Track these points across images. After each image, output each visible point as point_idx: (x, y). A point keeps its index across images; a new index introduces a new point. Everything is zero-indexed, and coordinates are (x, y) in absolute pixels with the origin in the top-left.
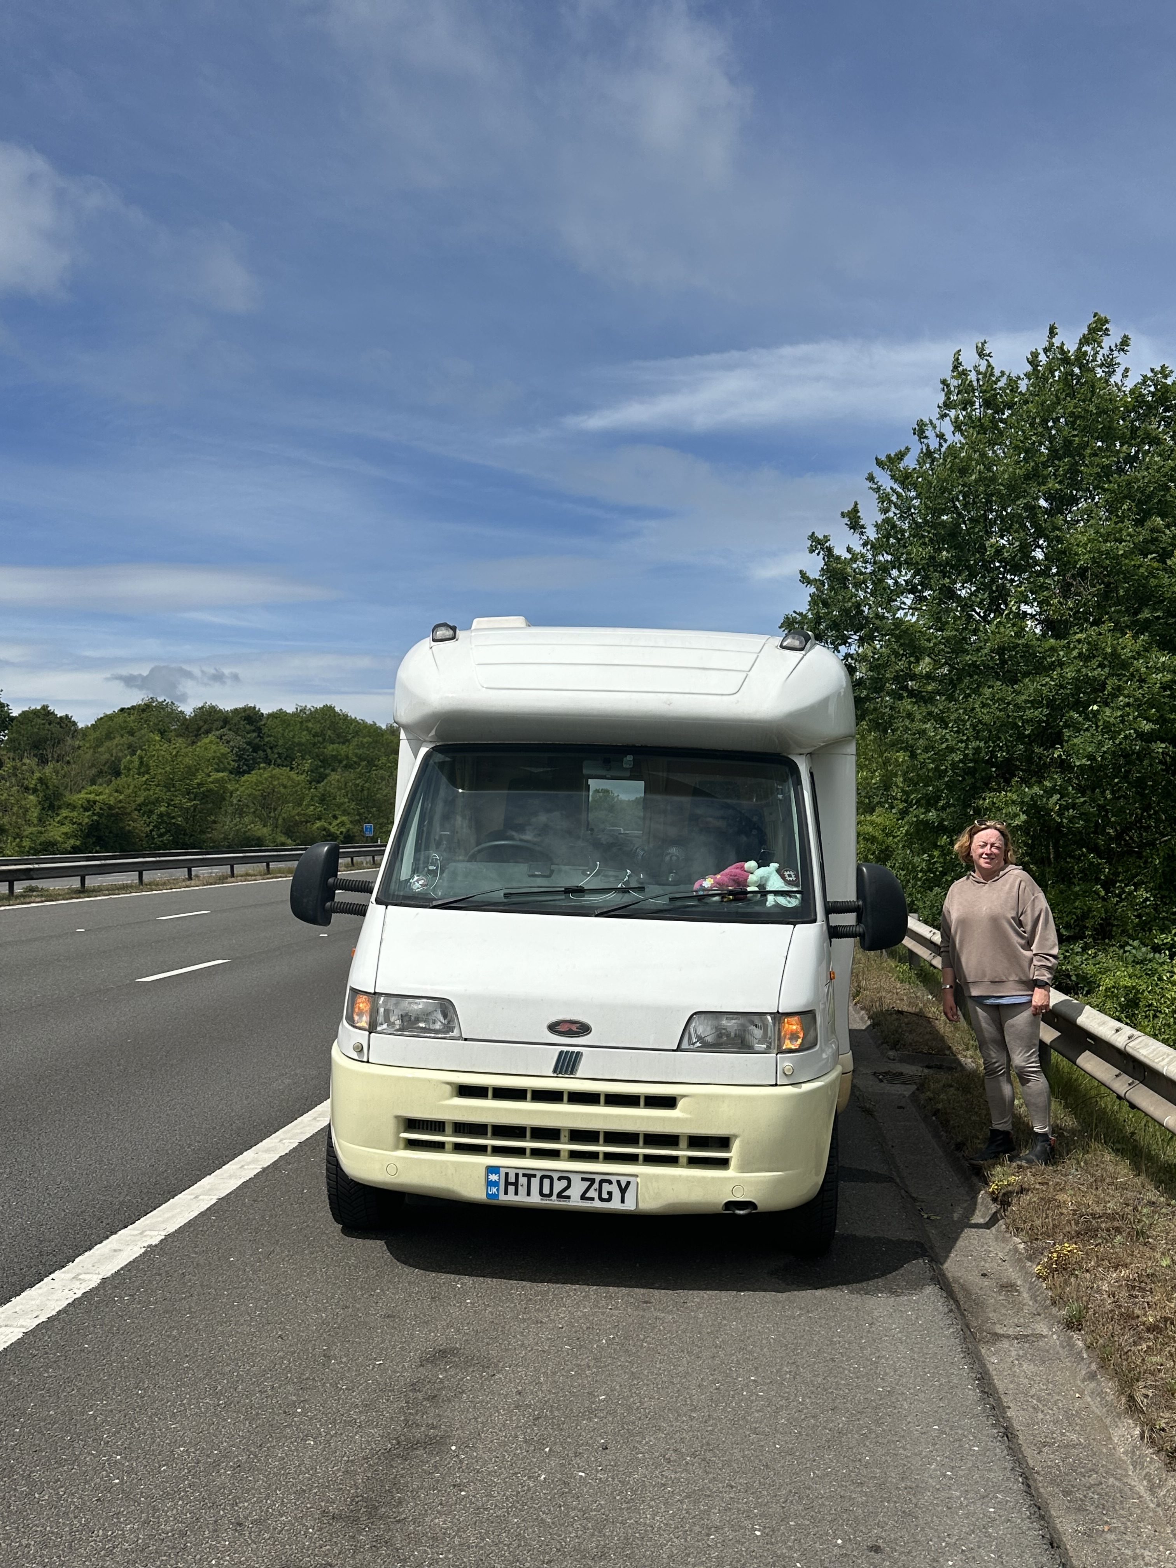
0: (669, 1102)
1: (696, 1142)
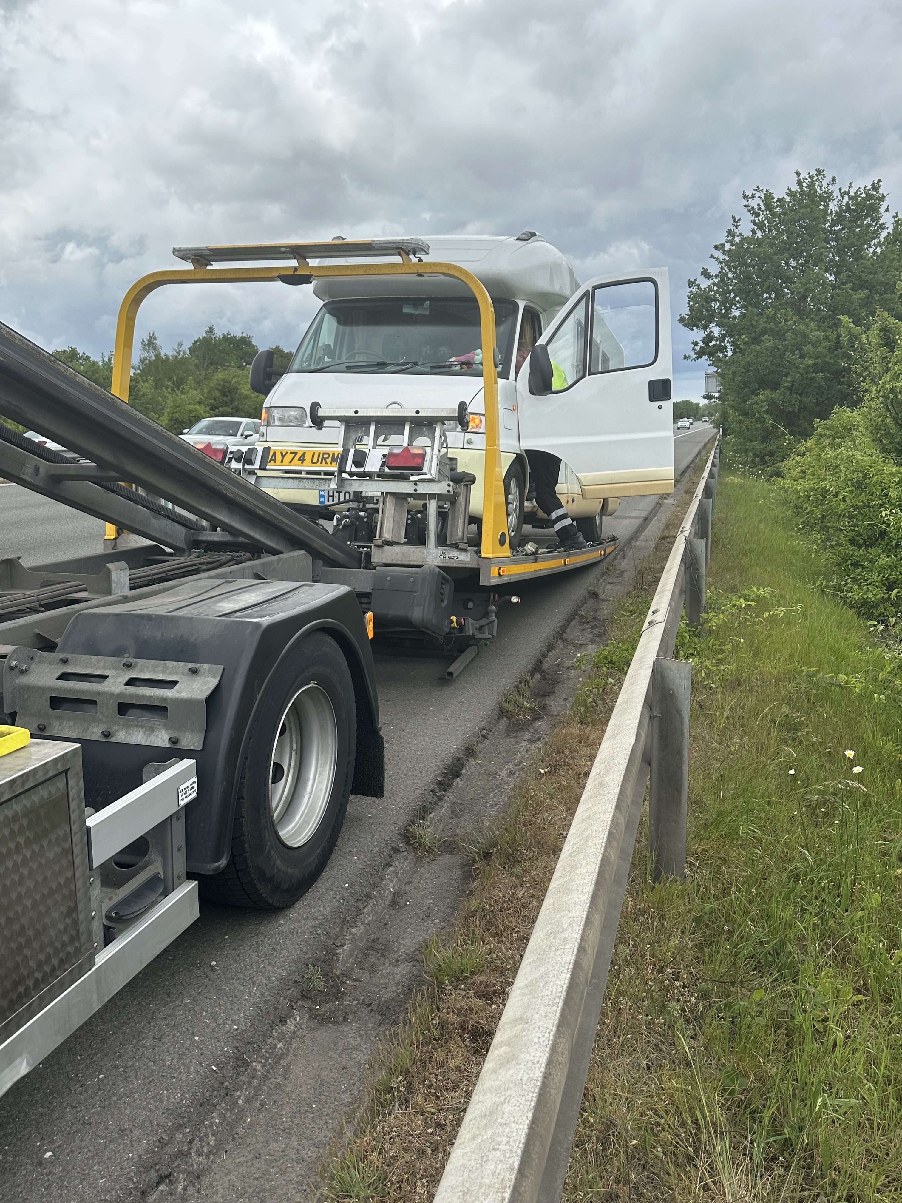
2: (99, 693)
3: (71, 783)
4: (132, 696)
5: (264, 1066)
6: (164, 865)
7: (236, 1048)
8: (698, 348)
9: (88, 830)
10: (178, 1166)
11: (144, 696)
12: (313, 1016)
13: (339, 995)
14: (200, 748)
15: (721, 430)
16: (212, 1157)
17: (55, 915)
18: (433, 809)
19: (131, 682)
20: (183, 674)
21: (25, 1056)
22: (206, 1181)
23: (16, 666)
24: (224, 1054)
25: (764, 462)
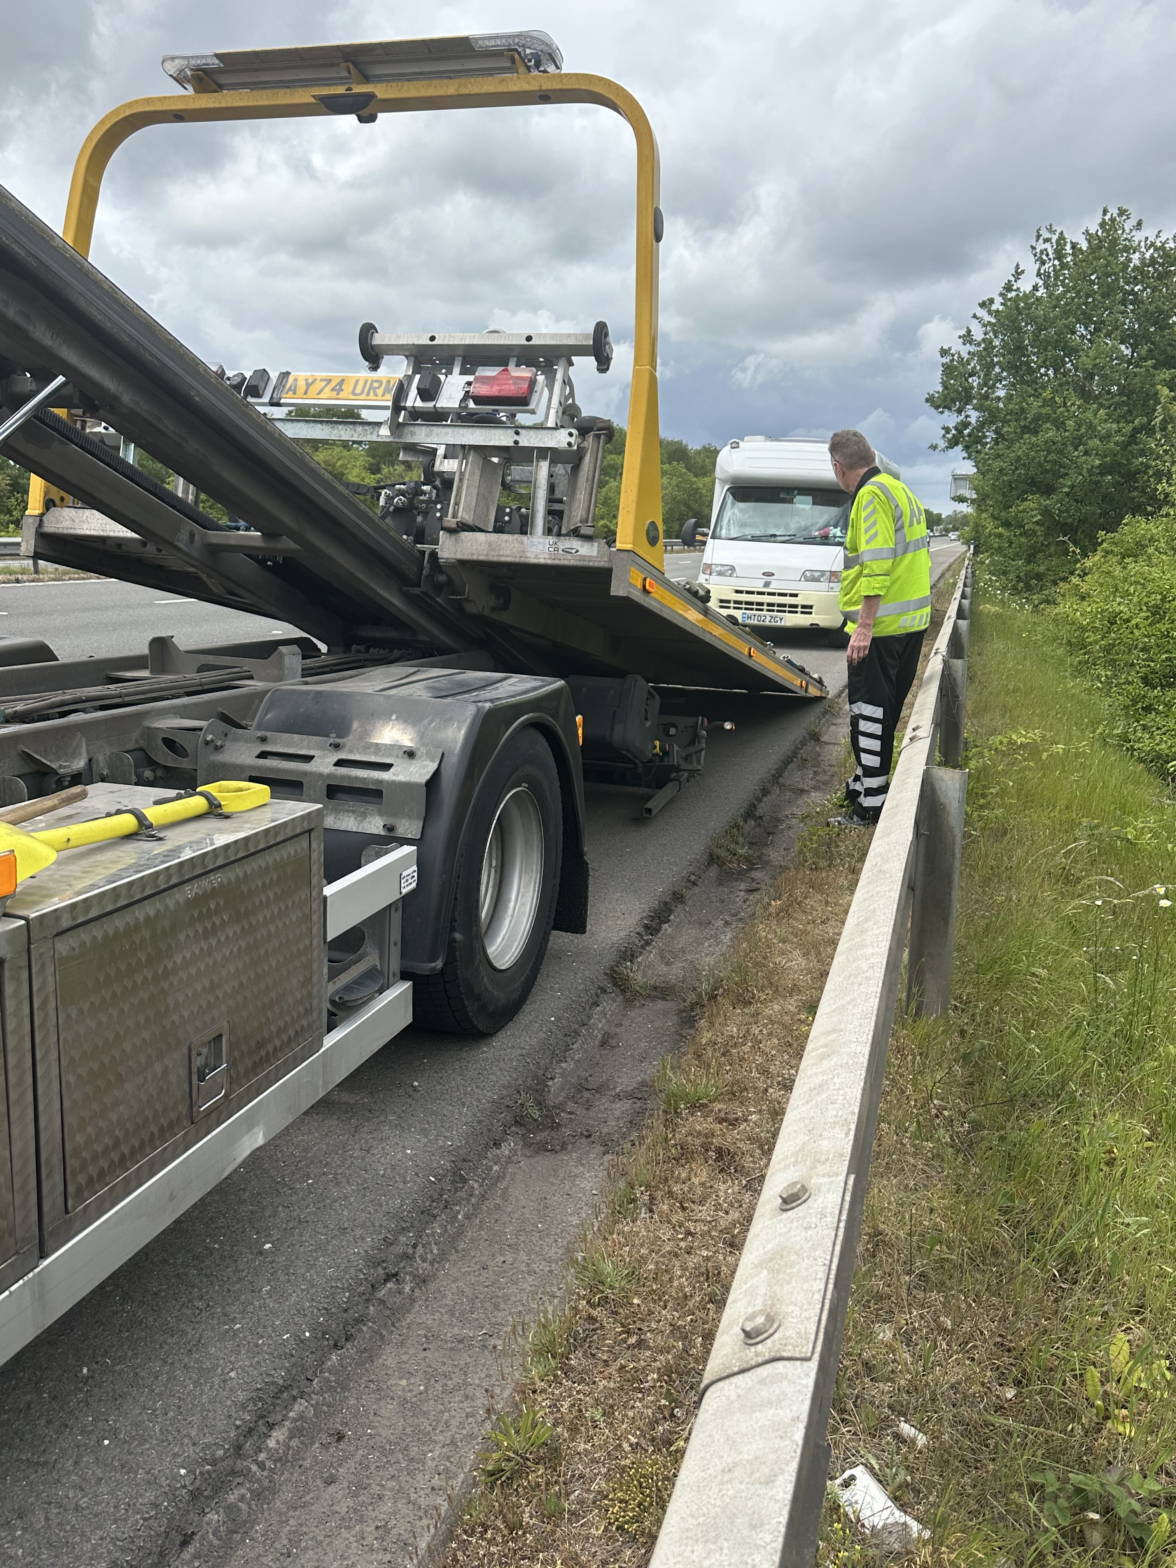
0: (796, 595)
1: (803, 607)
2: (306, 773)
3: (314, 845)
4: (343, 777)
5: (481, 1186)
6: (381, 958)
7: (453, 1162)
8: (949, 436)
9: (325, 898)
10: (404, 1267)
11: (357, 778)
12: (527, 1145)
13: (555, 1127)
14: (418, 837)
15: (972, 547)
16: (436, 1265)
17: (294, 981)
18: (641, 954)
19: (340, 763)
20: (397, 756)
21: (261, 1126)
22: (432, 1287)
23: (212, 741)
24: (441, 1166)
25: (1028, 588)
